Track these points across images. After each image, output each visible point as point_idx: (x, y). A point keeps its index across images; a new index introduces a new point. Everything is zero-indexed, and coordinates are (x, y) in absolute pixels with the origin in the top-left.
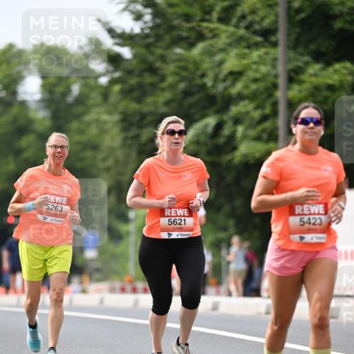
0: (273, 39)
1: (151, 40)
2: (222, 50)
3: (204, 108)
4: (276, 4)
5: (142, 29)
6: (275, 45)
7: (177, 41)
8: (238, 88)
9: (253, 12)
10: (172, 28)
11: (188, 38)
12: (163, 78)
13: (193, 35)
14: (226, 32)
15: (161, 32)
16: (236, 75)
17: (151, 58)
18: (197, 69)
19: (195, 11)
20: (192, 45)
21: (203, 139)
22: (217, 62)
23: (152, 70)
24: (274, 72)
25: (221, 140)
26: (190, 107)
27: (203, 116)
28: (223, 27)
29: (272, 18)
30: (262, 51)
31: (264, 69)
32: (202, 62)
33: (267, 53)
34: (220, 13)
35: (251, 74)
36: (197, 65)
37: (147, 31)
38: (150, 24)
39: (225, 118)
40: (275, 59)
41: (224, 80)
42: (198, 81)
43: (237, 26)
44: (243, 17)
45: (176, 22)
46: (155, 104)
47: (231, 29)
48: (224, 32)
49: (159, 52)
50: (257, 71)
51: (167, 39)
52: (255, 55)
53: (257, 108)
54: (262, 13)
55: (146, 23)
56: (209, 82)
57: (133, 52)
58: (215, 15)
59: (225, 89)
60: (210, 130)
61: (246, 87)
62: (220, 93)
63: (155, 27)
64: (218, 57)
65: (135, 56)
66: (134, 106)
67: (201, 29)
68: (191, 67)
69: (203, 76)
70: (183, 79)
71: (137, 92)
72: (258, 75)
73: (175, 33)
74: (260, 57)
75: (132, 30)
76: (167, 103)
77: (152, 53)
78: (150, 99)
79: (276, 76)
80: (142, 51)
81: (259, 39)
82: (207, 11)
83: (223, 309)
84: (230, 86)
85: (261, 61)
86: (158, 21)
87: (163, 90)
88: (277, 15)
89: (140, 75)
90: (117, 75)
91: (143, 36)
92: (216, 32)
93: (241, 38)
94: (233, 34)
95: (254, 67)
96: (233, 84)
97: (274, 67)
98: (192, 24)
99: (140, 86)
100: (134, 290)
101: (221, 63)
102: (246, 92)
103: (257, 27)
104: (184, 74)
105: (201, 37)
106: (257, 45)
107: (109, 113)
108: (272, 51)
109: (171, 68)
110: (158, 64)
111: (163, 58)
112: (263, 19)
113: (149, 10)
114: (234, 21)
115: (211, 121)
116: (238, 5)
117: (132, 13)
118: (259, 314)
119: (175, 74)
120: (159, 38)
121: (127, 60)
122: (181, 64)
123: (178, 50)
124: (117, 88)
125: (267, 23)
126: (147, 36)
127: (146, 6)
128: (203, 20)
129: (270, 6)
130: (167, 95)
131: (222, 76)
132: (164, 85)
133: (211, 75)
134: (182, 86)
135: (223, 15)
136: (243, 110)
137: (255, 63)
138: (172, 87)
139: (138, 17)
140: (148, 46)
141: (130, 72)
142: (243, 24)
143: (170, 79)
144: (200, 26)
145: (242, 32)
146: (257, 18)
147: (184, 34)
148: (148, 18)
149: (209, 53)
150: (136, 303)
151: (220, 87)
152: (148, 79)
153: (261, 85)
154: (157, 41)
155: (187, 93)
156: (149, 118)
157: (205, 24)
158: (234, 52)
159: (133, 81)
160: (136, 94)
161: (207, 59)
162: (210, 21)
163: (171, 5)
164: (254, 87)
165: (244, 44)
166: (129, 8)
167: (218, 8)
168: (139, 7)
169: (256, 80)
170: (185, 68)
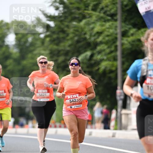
0: (115, 18)
1: (62, 19)
2: (93, 23)
3: (85, 48)
4: (117, 3)
5: (59, 14)
6: (116, 20)
7: (74, 19)
8: (100, 39)
9: (107, 6)
10: (71, 13)
11: (78, 18)
12: (68, 35)
13: (81, 16)
14: (95, 15)
15: (67, 15)
16: (99, 34)
17: (62, 26)
18: (83, 31)
19: (82, 6)
20: (80, 21)
21: (85, 61)
22: (91, 28)
23: (63, 31)
24: (116, 32)
25: (93, 62)
26: (80, 47)
27: (85, 51)
28: (94, 13)
29: (115, 9)
30: (110, 23)
31: (111, 31)
32: (85, 28)
33: (112, 24)
34: (93, 7)
35: (106, 33)
36: (82, 29)
37: (61, 15)
38: (62, 12)
39: (95, 52)
40: (116, 27)
41: (94, 36)
42: (83, 36)
43: (100, 12)
44: (102, 9)
45: (73, 11)
46: (64, 46)
47: (97, 13)
48: (94, 15)
49: (66, 23)
50: (108, 32)
51: (70, 18)
52: (108, 24)
53: (108, 47)
54: (110, 7)
55: (60, 11)
56: (88, 36)
57: (55, 24)
58: (90, 8)
59: (95, 39)
60: (88, 57)
61: (104, 38)
62: (92, 41)
63: (64, 13)
64: (92, 26)
65: (56, 25)
66: (55, 47)
67: (84, 13)
68: (80, 30)
69: (85, 34)
70: (76, 35)
71: (57, 41)
72: (109, 34)
73: (73, 16)
74: (110, 26)
75: (54, 14)
76: (70, 46)
77: (63, 24)
78: (62, 44)
79: (116, 34)
80: (59, 23)
81: (109, 18)
82: (87, 6)
83: (94, 135)
84: (97, 38)
85: (110, 28)
86: (66, 10)
87: (68, 40)
88: (117, 8)
89: (58, 34)
90: (48, 33)
91: (59, 17)
92: (91, 15)
93: (102, 18)
94: (98, 16)
95: (108, 30)
96: (98, 38)
97: (116, 30)
98: (80, 11)
99: (58, 38)
100: (55, 127)
101: (93, 28)
102: (104, 41)
103: (108, 13)
104: (77, 33)
105: (84, 17)
106: (108, 21)
107: (45, 50)
108: (115, 23)
109: (71, 30)
110: (66, 29)
111: (68, 26)
112: (111, 10)
113: (62, 6)
114: (98, 10)
115: (88, 53)
116: (100, 3)
117: (55, 7)
118: (109, 137)
119: (73, 33)
120: (66, 17)
121: (52, 27)
122: (76, 29)
123: (75, 23)
124: (48, 39)
125: (112, 11)
126: (61, 17)
127: (60, 4)
128: (85, 10)
129: (114, 4)
130: (70, 42)
131: (93, 34)
132: (68, 38)
133: (88, 33)
134: (76, 38)
135: (94, 8)
136: (102, 48)
137: (108, 28)
138: (72, 39)
139: (57, 8)
140: (61, 21)
141: (53, 33)
142: (102, 12)
143: (71, 35)
144: (84, 12)
145: (102, 15)
146: (108, 9)
147: (77, 16)
148: (61, 9)
149: (88, 24)
150: (56, 132)
151: (92, 39)
152: (61, 35)
153: (110, 38)
154: (65, 19)
155: (78, 42)
156: (62, 52)
157: (86, 11)
158: (98, 24)
159: (55, 36)
160: (56, 42)
161: (87, 26)
162: (88, 10)
163: (71, 3)
164: (107, 38)
165: (103, 20)
166: (53, 4)
167: (91, 5)
168: (57, 4)
169: (108, 36)
170: (77, 31)
